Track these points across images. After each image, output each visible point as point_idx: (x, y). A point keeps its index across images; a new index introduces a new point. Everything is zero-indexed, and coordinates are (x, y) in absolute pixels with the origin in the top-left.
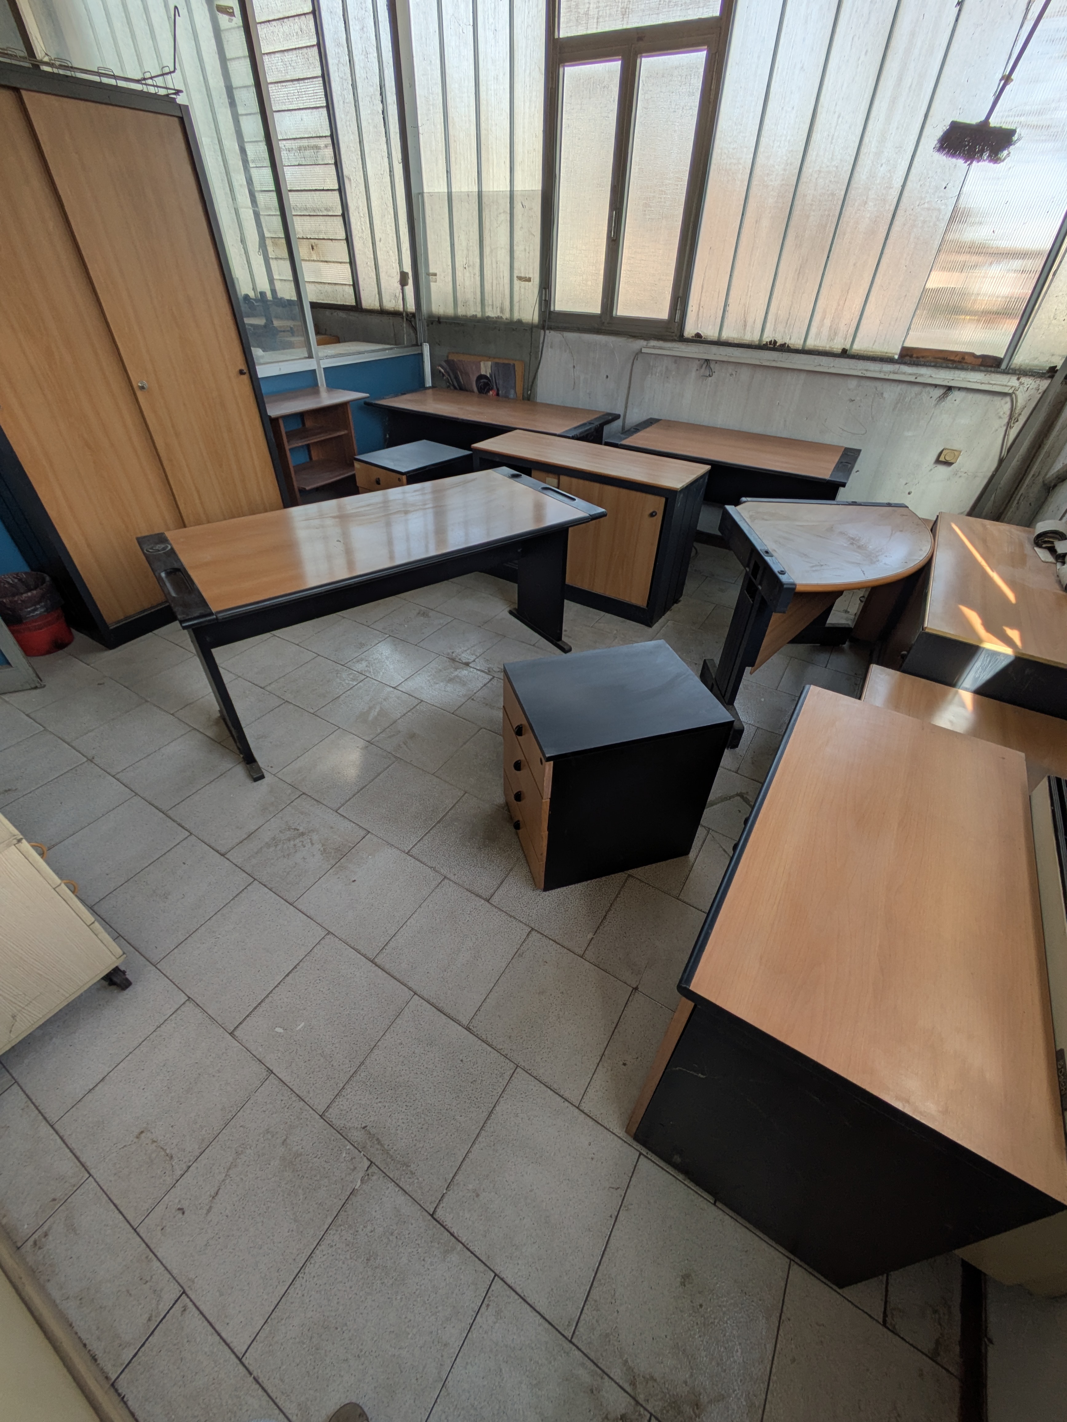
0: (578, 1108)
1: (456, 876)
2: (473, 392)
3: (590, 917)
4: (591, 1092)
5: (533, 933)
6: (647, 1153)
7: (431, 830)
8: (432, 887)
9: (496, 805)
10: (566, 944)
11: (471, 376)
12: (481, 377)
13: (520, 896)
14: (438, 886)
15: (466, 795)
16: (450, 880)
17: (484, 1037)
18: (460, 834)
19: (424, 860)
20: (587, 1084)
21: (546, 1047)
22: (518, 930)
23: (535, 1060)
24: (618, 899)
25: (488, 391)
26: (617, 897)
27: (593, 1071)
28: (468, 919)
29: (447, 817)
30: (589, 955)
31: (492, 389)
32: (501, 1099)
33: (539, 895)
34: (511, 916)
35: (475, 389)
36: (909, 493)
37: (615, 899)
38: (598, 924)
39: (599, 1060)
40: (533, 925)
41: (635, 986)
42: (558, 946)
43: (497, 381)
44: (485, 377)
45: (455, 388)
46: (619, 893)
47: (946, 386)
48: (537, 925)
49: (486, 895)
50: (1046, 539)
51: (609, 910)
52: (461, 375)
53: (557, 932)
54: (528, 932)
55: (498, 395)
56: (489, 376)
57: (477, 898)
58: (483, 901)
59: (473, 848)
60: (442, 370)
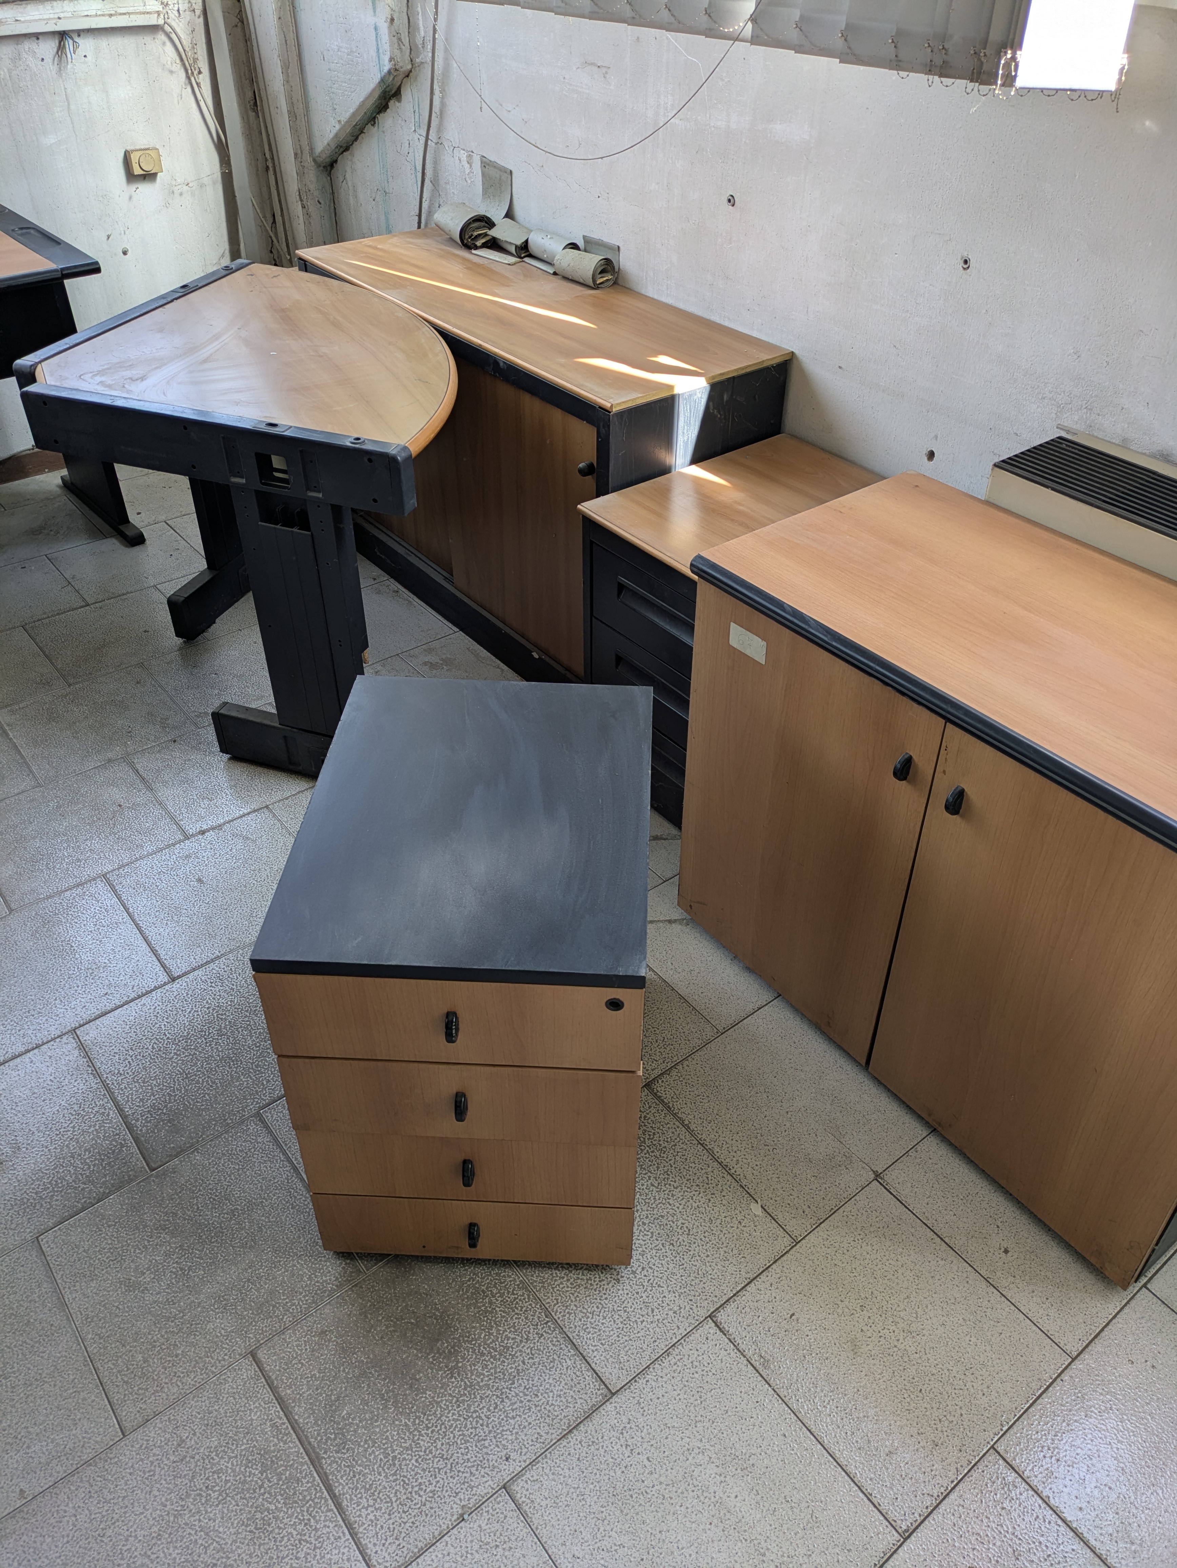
0: (1073, 1360)
1: (513, 1455)
3: (718, 1194)
4: (1050, 1326)
5: (721, 1317)
6: (1146, 1276)
7: (330, 1490)
8: (523, 1531)
9: (340, 1286)
10: (763, 1261)
13: (625, 1315)
14: (524, 1515)
15: (261, 1354)
16: (518, 1475)
17: (928, 1501)
18: (386, 1407)
19: (426, 1533)
20: (1035, 1328)
21: (963, 1377)
22: (705, 1347)
23: (985, 1409)
24: (692, 1126)
26: (687, 1127)
27: (1013, 1308)
28: (643, 1458)
29: (311, 1431)
30: (796, 1227)
32: (1052, 1502)
33: (634, 1272)
34: (667, 1352)
36: (125, 253)
37: (692, 1133)
38: (735, 1184)
39: (995, 1291)
40: (704, 1313)
41: (872, 1176)
42: (763, 1277)
46: (682, 1121)
47: (53, 33)
48: (705, 1304)
49: (593, 1392)
50: (475, 234)
51: (710, 1152)
53: (731, 1269)
54: (714, 1329)
57: (597, 1418)
58: (609, 1407)
59: (444, 1386)
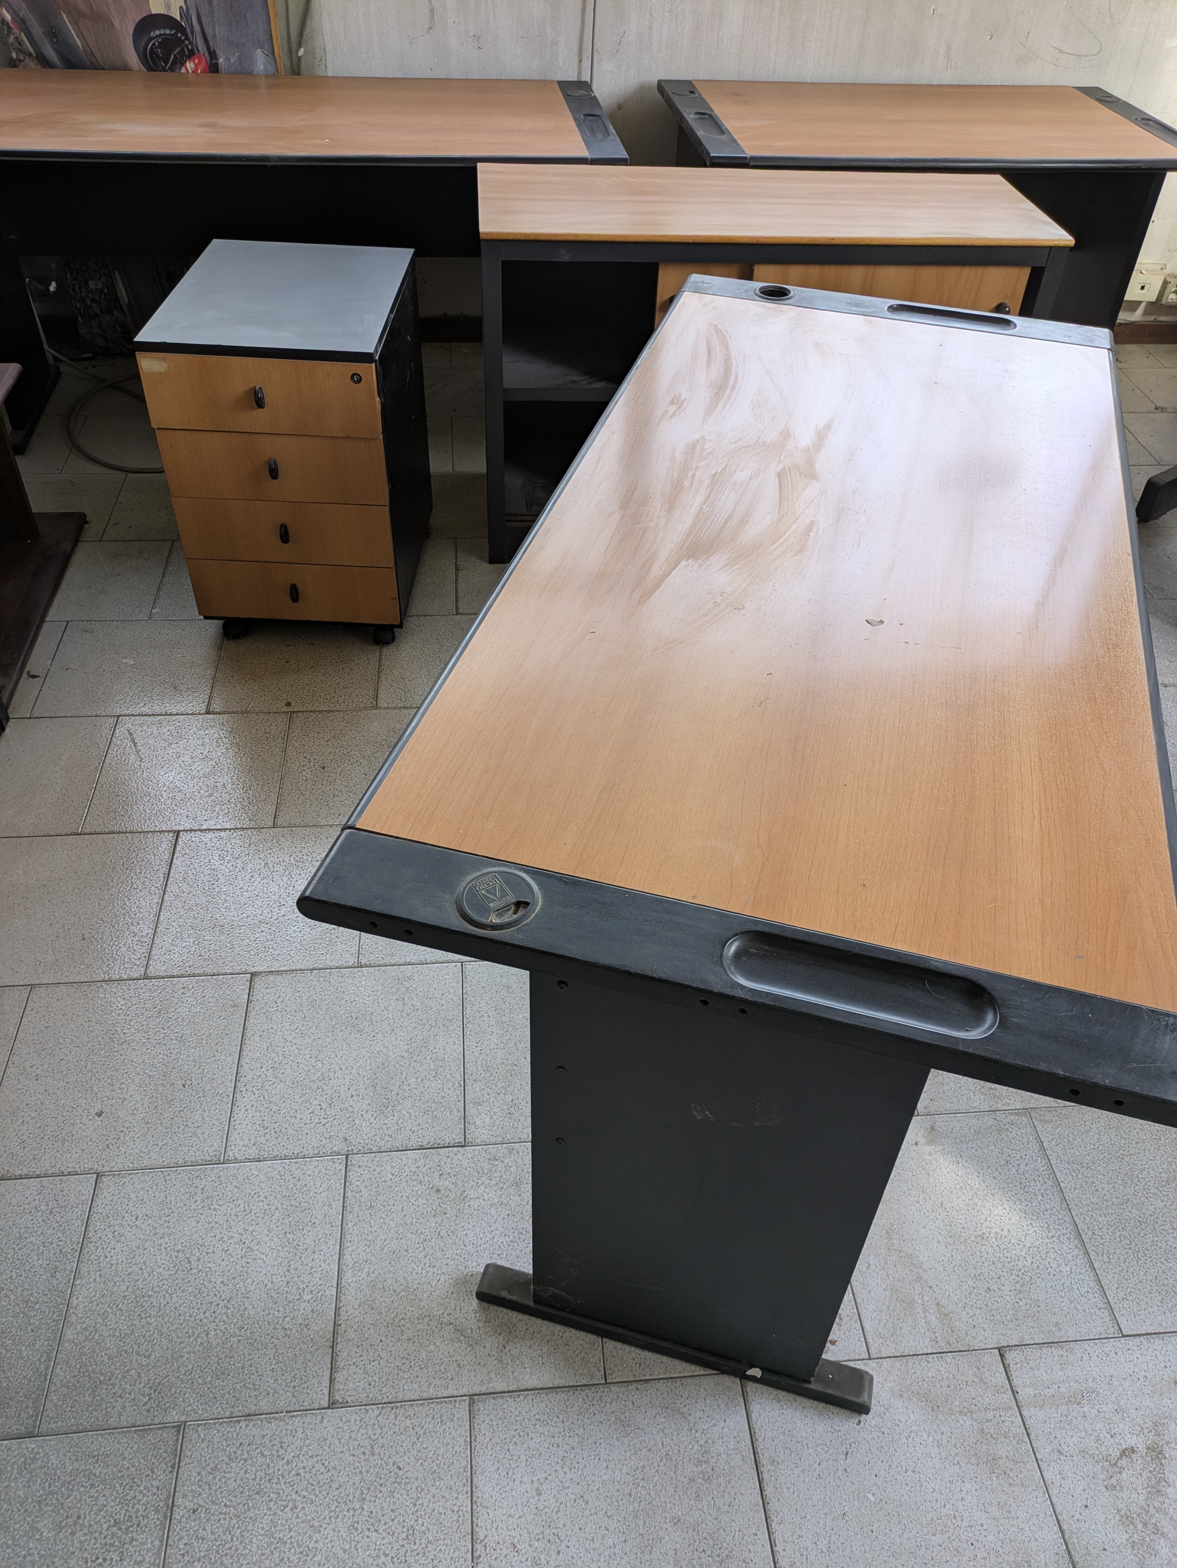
2: (126, 68)
11: (117, 24)
12: (149, 22)
25: (180, 62)
31: (191, 55)
35: (133, 60)
43: (209, 31)
44: (165, 20)
45: (45, 63)
52: (75, 23)
55: (214, 68)
56: (178, 17)
60: (8, 17)
